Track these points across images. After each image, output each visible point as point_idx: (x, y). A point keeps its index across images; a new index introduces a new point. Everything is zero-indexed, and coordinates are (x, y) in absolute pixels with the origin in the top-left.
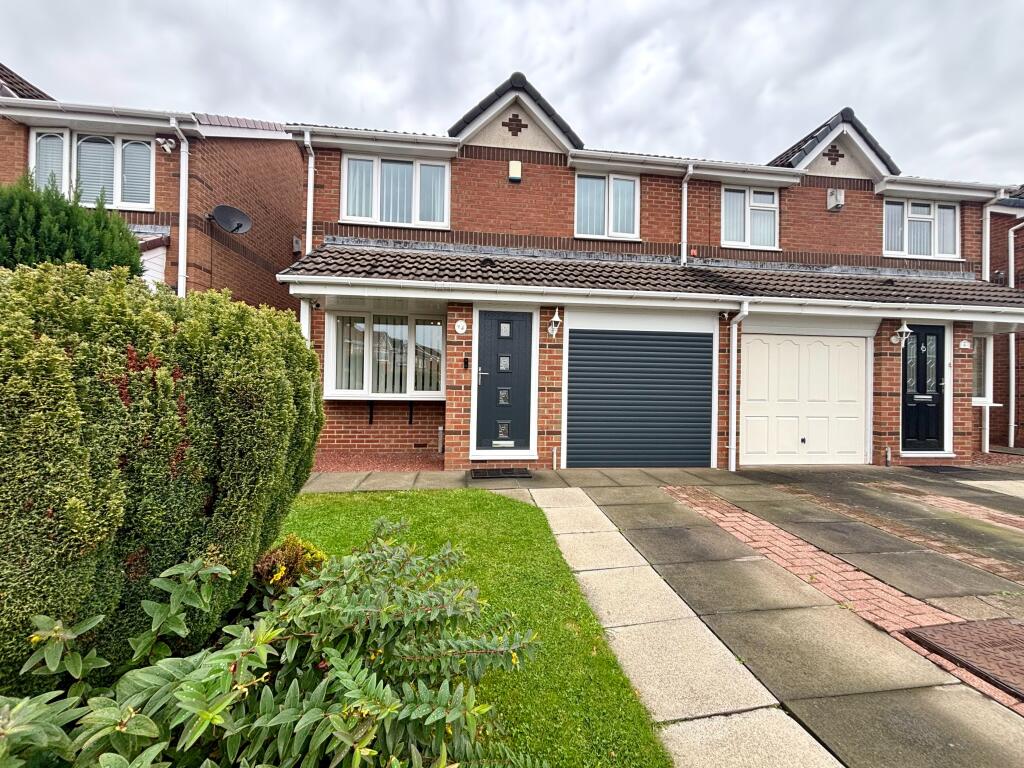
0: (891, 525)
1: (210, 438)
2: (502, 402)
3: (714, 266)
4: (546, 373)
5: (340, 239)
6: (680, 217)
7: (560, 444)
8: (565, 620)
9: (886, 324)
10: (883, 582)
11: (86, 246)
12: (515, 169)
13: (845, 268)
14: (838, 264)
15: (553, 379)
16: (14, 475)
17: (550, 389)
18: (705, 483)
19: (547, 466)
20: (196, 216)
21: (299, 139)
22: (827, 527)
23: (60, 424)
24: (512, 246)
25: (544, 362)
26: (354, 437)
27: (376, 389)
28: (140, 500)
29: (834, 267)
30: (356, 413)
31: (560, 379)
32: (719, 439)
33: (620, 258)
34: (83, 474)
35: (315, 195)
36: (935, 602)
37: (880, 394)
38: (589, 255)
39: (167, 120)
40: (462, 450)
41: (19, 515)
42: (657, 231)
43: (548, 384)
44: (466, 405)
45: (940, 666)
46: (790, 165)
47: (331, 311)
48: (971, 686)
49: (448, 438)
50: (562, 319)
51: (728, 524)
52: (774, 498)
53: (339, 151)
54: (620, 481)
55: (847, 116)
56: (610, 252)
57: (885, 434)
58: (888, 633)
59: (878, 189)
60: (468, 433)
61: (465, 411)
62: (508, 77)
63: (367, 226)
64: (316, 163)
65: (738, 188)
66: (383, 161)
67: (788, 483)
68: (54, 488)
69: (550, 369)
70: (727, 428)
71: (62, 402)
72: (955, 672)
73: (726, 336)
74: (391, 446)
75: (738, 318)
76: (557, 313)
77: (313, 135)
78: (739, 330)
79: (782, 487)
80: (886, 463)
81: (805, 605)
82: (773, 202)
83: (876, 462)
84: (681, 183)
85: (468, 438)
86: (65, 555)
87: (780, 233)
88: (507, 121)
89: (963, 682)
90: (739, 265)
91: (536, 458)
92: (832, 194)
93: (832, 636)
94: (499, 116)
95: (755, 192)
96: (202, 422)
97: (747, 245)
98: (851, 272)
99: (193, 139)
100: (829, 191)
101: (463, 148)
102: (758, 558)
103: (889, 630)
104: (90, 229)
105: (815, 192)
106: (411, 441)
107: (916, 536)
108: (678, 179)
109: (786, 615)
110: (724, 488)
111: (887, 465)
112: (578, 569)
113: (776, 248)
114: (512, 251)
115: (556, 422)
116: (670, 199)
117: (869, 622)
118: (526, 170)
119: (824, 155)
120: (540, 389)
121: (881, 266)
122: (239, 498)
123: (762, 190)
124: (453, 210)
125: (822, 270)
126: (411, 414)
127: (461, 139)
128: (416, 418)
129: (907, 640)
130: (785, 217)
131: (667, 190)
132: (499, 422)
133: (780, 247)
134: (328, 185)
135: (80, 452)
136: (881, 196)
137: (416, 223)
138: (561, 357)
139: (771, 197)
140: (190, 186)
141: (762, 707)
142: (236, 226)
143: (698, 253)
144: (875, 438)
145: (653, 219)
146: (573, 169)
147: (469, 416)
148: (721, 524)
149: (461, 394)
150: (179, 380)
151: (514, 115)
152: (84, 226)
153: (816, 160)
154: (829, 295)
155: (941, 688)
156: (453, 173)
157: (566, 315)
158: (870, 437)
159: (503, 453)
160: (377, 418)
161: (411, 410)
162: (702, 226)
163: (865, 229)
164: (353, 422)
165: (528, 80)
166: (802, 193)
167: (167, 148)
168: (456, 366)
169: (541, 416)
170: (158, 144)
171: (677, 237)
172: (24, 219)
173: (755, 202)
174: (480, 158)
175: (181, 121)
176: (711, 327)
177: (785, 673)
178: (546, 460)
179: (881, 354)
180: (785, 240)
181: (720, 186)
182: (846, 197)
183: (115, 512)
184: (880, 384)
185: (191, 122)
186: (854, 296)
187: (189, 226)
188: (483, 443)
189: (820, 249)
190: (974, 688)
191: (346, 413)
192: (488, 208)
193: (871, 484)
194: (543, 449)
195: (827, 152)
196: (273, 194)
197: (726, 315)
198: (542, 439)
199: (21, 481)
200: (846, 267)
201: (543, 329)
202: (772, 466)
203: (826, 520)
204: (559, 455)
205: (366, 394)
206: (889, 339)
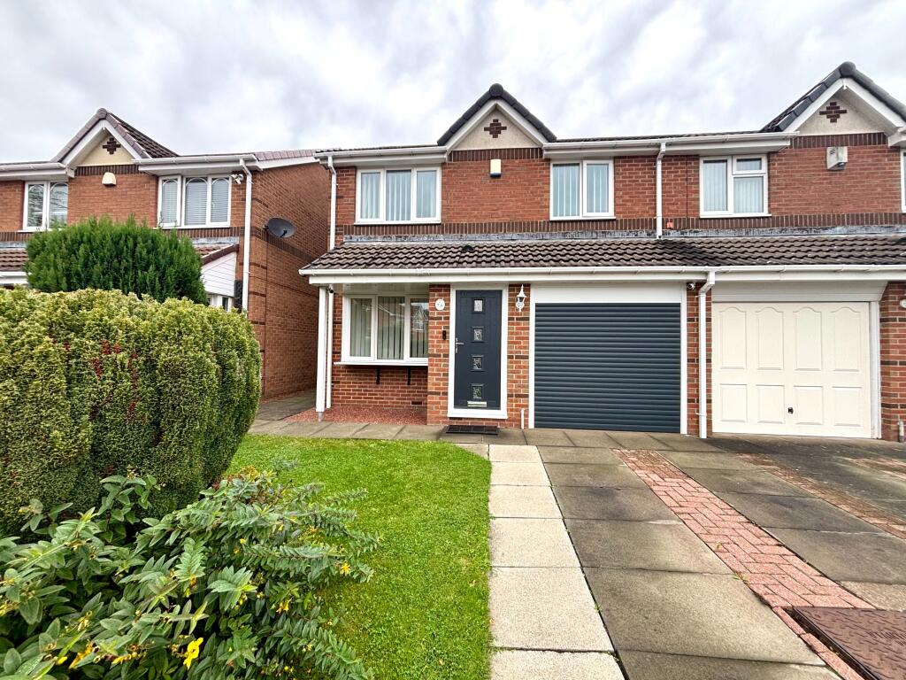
0: (855, 506)
1: (153, 397)
2: (476, 368)
3: (691, 237)
4: (515, 343)
5: (355, 237)
6: (655, 193)
7: (527, 406)
8: (460, 555)
9: (894, 287)
10: (802, 559)
11: (163, 262)
12: (496, 166)
13: (850, 228)
14: (843, 224)
15: (520, 348)
16: (23, 416)
17: (517, 357)
18: (664, 448)
19: (516, 425)
20: (257, 228)
21: (325, 162)
22: (775, 500)
23: (51, 387)
24: (493, 232)
25: (512, 333)
26: (366, 394)
27: (380, 356)
28: (106, 434)
29: (838, 228)
30: (367, 376)
31: (527, 348)
32: (688, 406)
33: (595, 235)
34: (64, 417)
35: (337, 204)
36: (851, 585)
37: (888, 363)
38: (564, 235)
39: (238, 161)
40: (442, 408)
41: (27, 439)
42: (631, 208)
43: (516, 352)
44: (444, 370)
45: (811, 647)
46: (778, 129)
47: (347, 295)
48: (834, 671)
49: (431, 398)
50: (528, 295)
51: (662, 489)
52: (729, 467)
53: (354, 168)
54: (577, 443)
55: (846, 71)
56: (584, 230)
57: (896, 406)
58: (771, 608)
59: (891, 142)
60: (446, 394)
61: (444, 375)
62: (487, 89)
63: (375, 226)
64: (337, 179)
65: (720, 158)
66: (388, 171)
67: (757, 453)
68: (45, 425)
69: (518, 340)
70: (698, 396)
71: (52, 375)
72: (824, 655)
73: (693, 305)
74: (394, 403)
75: (705, 288)
76: (522, 290)
77: (334, 158)
78: (708, 299)
79: (748, 456)
80: (899, 439)
81: (697, 571)
82: (760, 168)
83: (885, 437)
84: (655, 161)
85: (447, 399)
86: (52, 463)
87: (769, 198)
88: (489, 126)
89: (827, 666)
90: (720, 234)
91: (506, 417)
92: (832, 153)
93: (707, 602)
94: (481, 123)
95: (738, 160)
96: (149, 386)
97: (730, 213)
98: (861, 232)
99: (255, 171)
100: (829, 149)
101: (451, 154)
102: (674, 522)
103: (773, 605)
104: (165, 250)
105: (812, 153)
106: (410, 399)
107: (878, 518)
108: (652, 158)
109: (669, 577)
110: (680, 455)
111: (899, 441)
112: (494, 515)
113: (765, 214)
114: (493, 236)
115: (523, 387)
116: (645, 177)
117: (756, 594)
118: (505, 166)
119: (822, 113)
120: (509, 357)
121: (901, 223)
122: (173, 436)
123: (746, 157)
124: (443, 206)
125: (822, 232)
126: (409, 377)
127: (448, 147)
128: (413, 380)
129: (788, 618)
130: (775, 181)
131: (640, 170)
132: (473, 385)
133: (769, 212)
134: (347, 195)
135: (63, 404)
136: (897, 149)
137: (414, 220)
138: (528, 329)
139: (758, 162)
140: (252, 206)
141: (595, 651)
142: (283, 232)
143: (675, 225)
144: (883, 410)
145: (627, 197)
146: (548, 160)
147: (447, 380)
148: (654, 488)
149: (440, 360)
150: (134, 360)
151: (494, 121)
152: (161, 248)
153: (811, 119)
154: (818, 260)
155: (797, 667)
156: (443, 176)
157: (533, 292)
158: (878, 410)
159: (477, 412)
160: (383, 380)
161: (409, 374)
162: (678, 200)
163: (877, 186)
164: (365, 383)
165: (505, 88)
166: (796, 155)
167: (238, 181)
168: (437, 337)
169: (510, 381)
170: (233, 179)
171: (651, 212)
172: (127, 247)
173: (738, 169)
174: (466, 160)
175: (246, 161)
176: (680, 297)
177: (636, 626)
178: (514, 420)
179: (887, 320)
180: (775, 205)
181: (698, 159)
182: (849, 154)
183: (83, 440)
184: (888, 352)
185: (253, 161)
186: (849, 259)
187: (251, 235)
188: (460, 402)
189: (819, 209)
190: (836, 673)
191: (360, 375)
192: (473, 202)
193: (861, 461)
194: (512, 410)
195: (825, 110)
196: (316, 204)
197: (693, 286)
198: (511, 401)
199: (27, 420)
200: (854, 227)
201: (512, 305)
202: (747, 435)
203: (776, 493)
204: (526, 416)
205: (372, 360)
206: (898, 303)
